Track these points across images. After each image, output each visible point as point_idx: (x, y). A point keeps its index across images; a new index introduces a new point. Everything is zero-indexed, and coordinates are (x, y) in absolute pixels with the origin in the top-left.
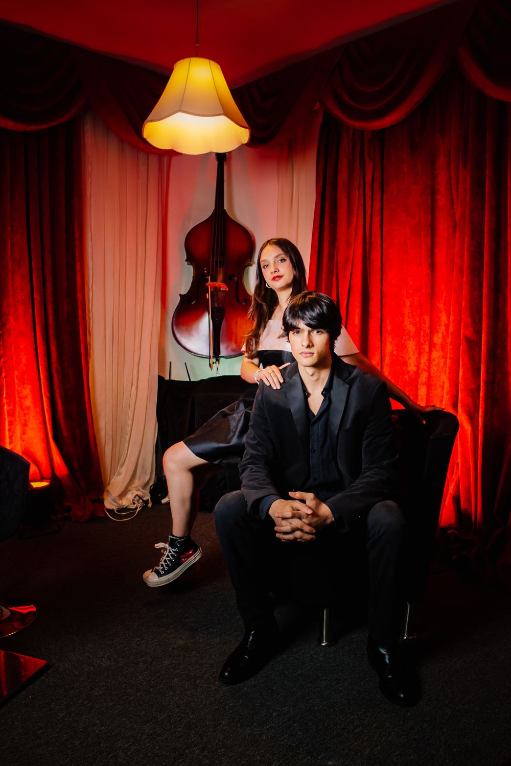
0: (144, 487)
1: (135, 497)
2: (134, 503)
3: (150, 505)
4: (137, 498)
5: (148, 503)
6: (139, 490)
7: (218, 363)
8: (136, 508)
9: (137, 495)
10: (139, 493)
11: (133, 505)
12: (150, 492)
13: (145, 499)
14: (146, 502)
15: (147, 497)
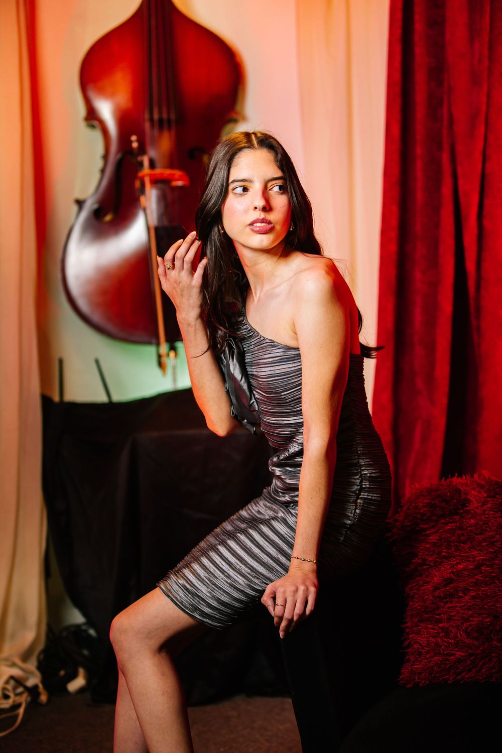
0: (25, 657)
1: (7, 682)
2: (6, 697)
3: (44, 698)
4: (12, 682)
5: (38, 694)
6: (13, 665)
7: (176, 355)
8: (16, 706)
9: (12, 677)
10: (16, 672)
11: (4, 701)
12: (39, 668)
13: (30, 683)
14: (33, 691)
15: (34, 680)
